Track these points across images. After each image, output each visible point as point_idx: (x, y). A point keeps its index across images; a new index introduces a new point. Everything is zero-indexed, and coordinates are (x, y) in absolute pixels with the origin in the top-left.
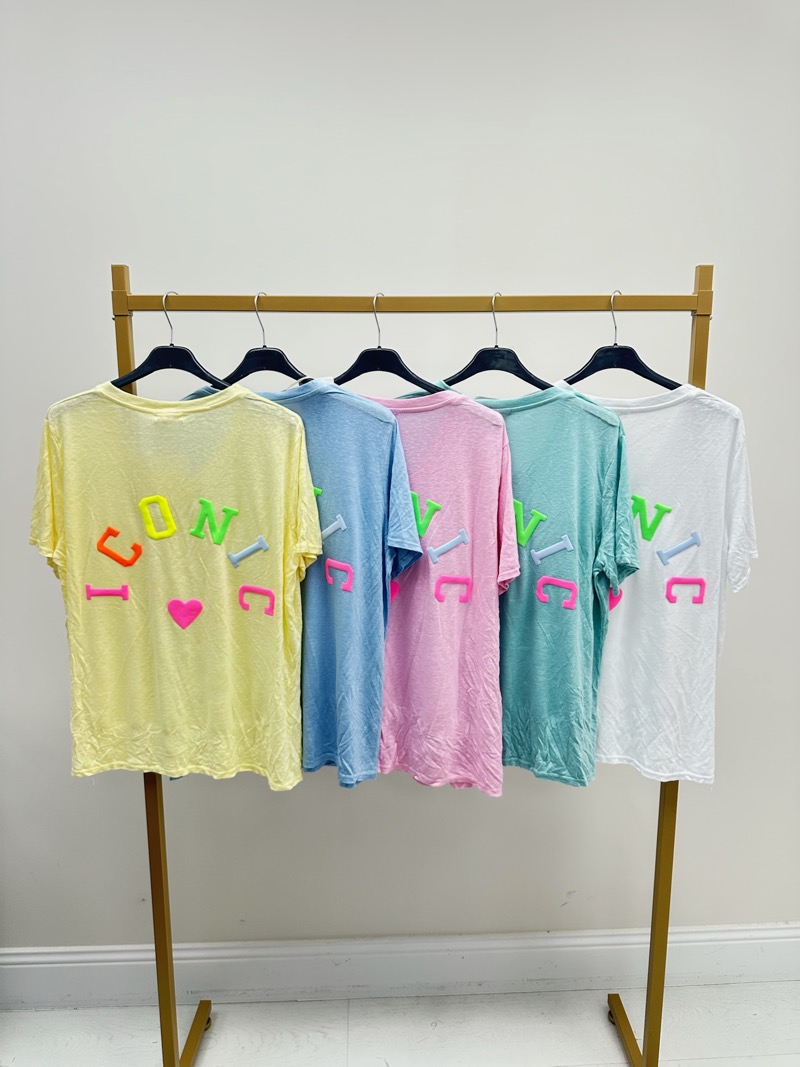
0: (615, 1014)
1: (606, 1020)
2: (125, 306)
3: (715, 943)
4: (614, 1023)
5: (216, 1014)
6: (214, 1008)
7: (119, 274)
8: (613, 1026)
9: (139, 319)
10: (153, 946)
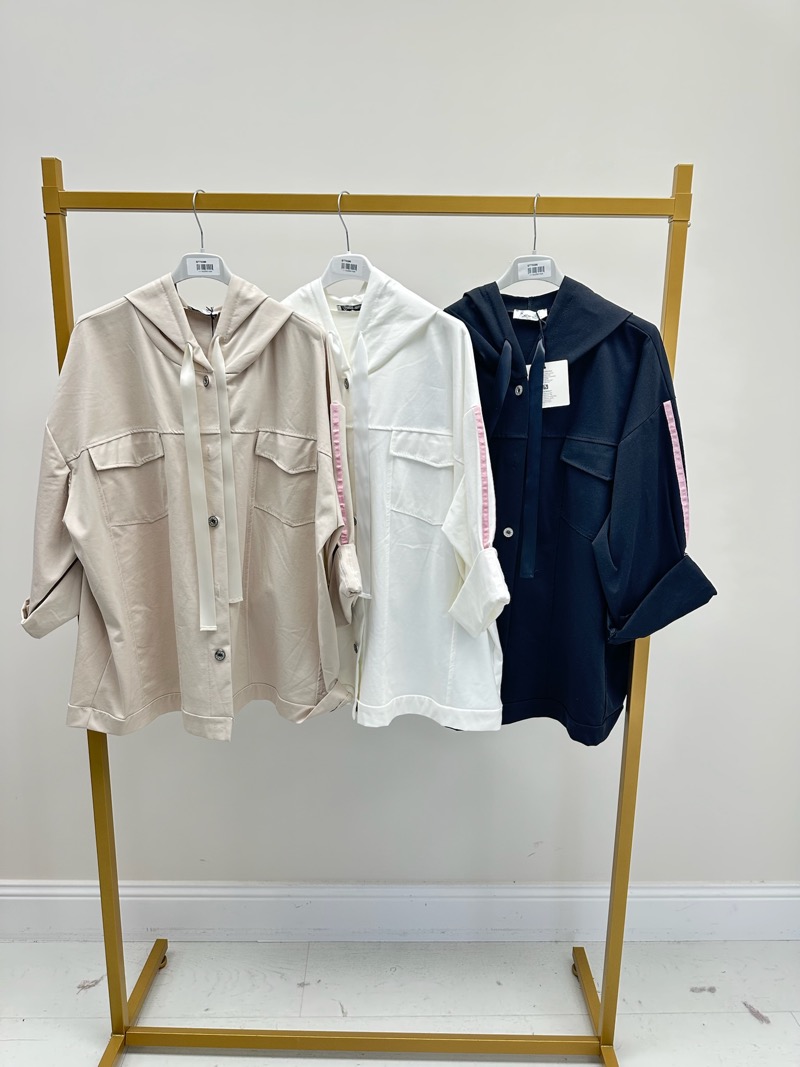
0: (579, 967)
2: (58, 203)
3: (687, 899)
4: (577, 977)
5: (172, 954)
6: (171, 947)
7: (51, 168)
8: (575, 979)
9: (71, 217)
10: (98, 883)
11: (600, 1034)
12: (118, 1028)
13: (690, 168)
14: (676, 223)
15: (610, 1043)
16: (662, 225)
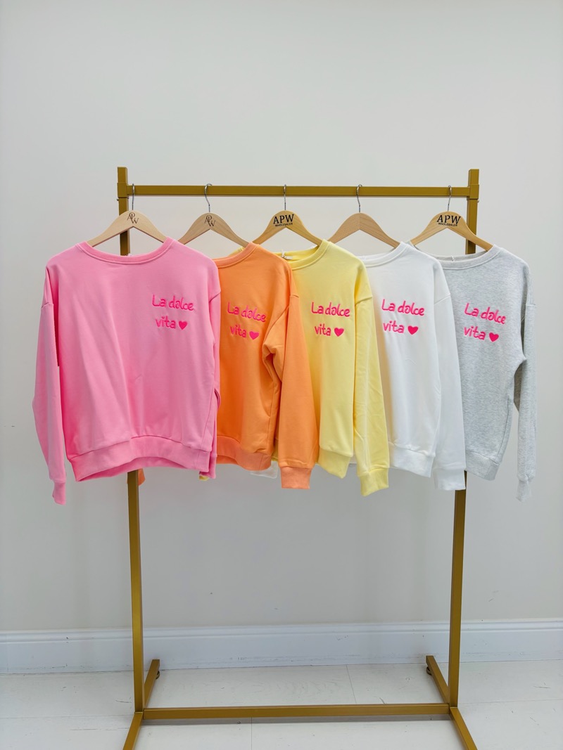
0: (431, 669)
1: (425, 672)
2: (125, 192)
4: (430, 674)
8: (429, 676)
11: (449, 701)
12: (139, 708)
13: (477, 171)
14: (470, 200)
15: (456, 705)
16: (463, 202)
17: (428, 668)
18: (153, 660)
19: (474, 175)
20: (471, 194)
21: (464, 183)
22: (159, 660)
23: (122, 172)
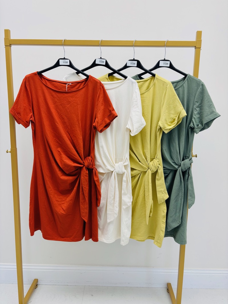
8: (168, 293)
13: (201, 32)
14: (197, 49)
17: (168, 289)
18: (35, 279)
19: (199, 34)
20: (197, 46)
21: (193, 39)
22: (37, 280)
23: (7, 32)
